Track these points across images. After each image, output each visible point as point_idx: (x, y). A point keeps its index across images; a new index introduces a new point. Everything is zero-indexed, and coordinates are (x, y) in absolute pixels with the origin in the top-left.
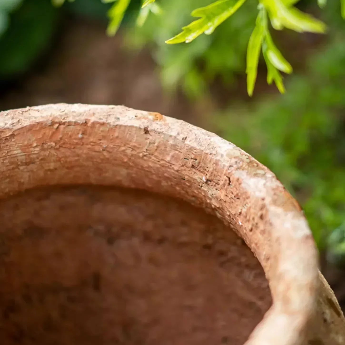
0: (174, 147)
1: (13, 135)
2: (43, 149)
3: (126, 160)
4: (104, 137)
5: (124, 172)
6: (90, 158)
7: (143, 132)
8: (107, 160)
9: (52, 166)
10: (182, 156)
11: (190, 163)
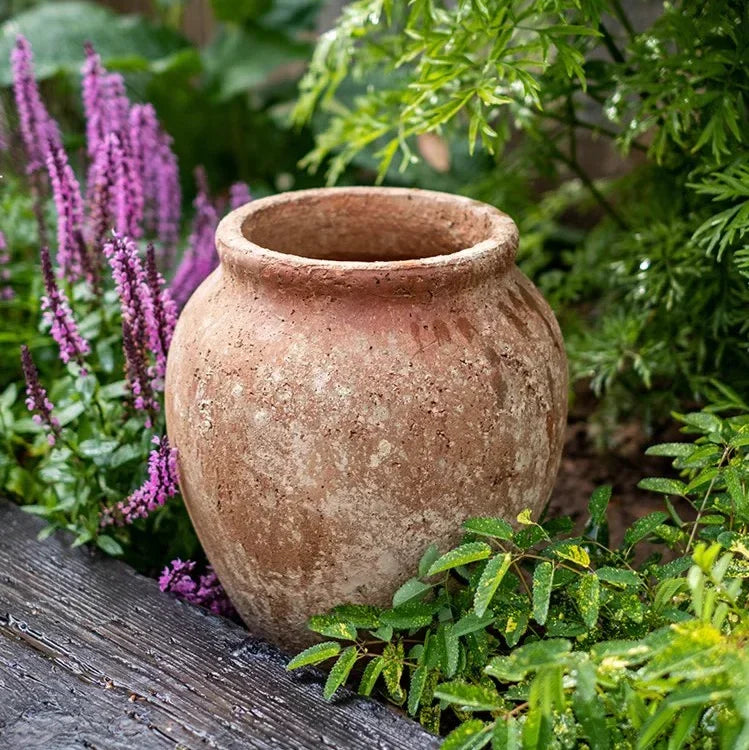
0: (429, 206)
1: (319, 202)
2: (338, 215)
3: (395, 223)
4: (380, 206)
5: (394, 236)
6: (370, 225)
7: (406, 199)
8: (382, 226)
9: (344, 231)
10: (434, 211)
11: (440, 215)
